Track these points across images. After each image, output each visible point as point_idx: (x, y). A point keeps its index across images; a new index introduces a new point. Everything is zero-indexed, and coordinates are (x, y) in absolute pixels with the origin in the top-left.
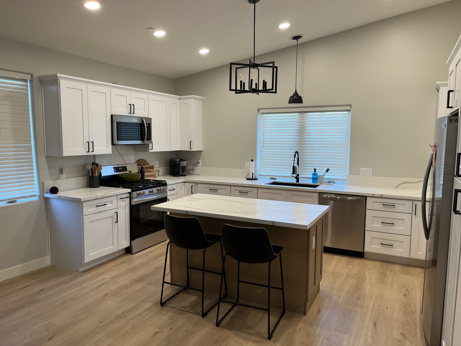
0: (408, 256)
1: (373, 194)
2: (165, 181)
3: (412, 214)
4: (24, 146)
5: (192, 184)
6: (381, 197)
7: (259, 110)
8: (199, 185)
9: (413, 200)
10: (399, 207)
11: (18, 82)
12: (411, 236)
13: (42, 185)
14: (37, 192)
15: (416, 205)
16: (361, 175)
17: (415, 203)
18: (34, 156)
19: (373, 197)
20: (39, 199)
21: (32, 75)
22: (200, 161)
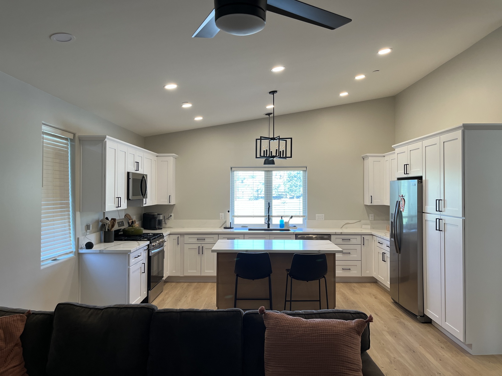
0: (360, 275)
1: (336, 232)
2: (162, 233)
3: (361, 244)
4: (66, 202)
5: (177, 236)
6: (341, 234)
7: (231, 168)
8: (185, 236)
9: (361, 235)
10: (353, 241)
11: (64, 141)
12: (361, 261)
13: (77, 240)
14: (73, 249)
15: (364, 238)
16: (316, 219)
17: (363, 236)
18: (71, 213)
19: (336, 234)
20: (75, 255)
21: (74, 134)
22: (172, 215)
